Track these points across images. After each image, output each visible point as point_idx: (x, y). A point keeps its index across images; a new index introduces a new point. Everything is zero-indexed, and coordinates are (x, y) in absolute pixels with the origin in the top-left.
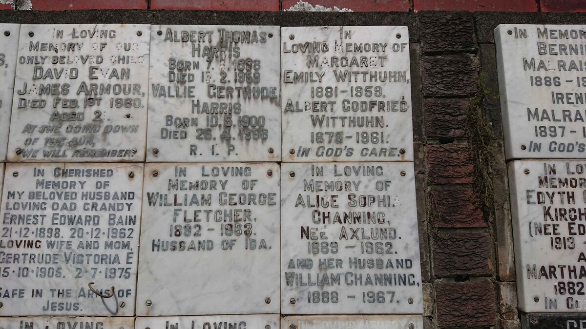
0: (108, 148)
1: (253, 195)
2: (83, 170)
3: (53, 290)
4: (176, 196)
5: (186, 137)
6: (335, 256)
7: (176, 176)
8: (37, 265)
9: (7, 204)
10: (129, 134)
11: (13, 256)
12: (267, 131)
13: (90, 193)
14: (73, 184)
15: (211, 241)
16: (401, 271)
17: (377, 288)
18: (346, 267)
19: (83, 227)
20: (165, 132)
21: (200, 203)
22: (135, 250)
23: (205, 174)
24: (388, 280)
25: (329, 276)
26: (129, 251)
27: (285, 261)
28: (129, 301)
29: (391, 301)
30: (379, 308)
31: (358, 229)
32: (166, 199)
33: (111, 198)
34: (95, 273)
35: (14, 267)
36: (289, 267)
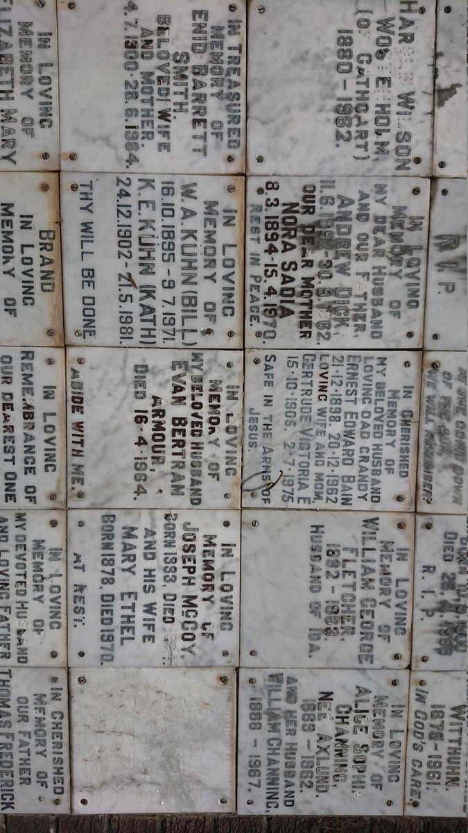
0: (434, 471)
1: (372, 637)
2: (408, 444)
3: (271, 418)
4: (374, 549)
5: (446, 560)
6: (299, 728)
7: (398, 549)
8: (300, 398)
9: (371, 358)
10: (452, 494)
11: (310, 370)
12: (450, 655)
13: (381, 454)
14: (391, 433)
15: (320, 590)
16: (281, 795)
17: (264, 770)
18: (287, 739)
19: (341, 447)
20: (452, 536)
21: (364, 577)
22: (312, 506)
23: (399, 583)
24: (273, 782)
25: (278, 721)
26: (312, 500)
27: (295, 674)
28: (258, 502)
29: (250, 783)
30: (243, 770)
31: (329, 754)
32: (371, 538)
33: (374, 477)
34: (289, 463)
35: (298, 371)
36: (289, 678)
